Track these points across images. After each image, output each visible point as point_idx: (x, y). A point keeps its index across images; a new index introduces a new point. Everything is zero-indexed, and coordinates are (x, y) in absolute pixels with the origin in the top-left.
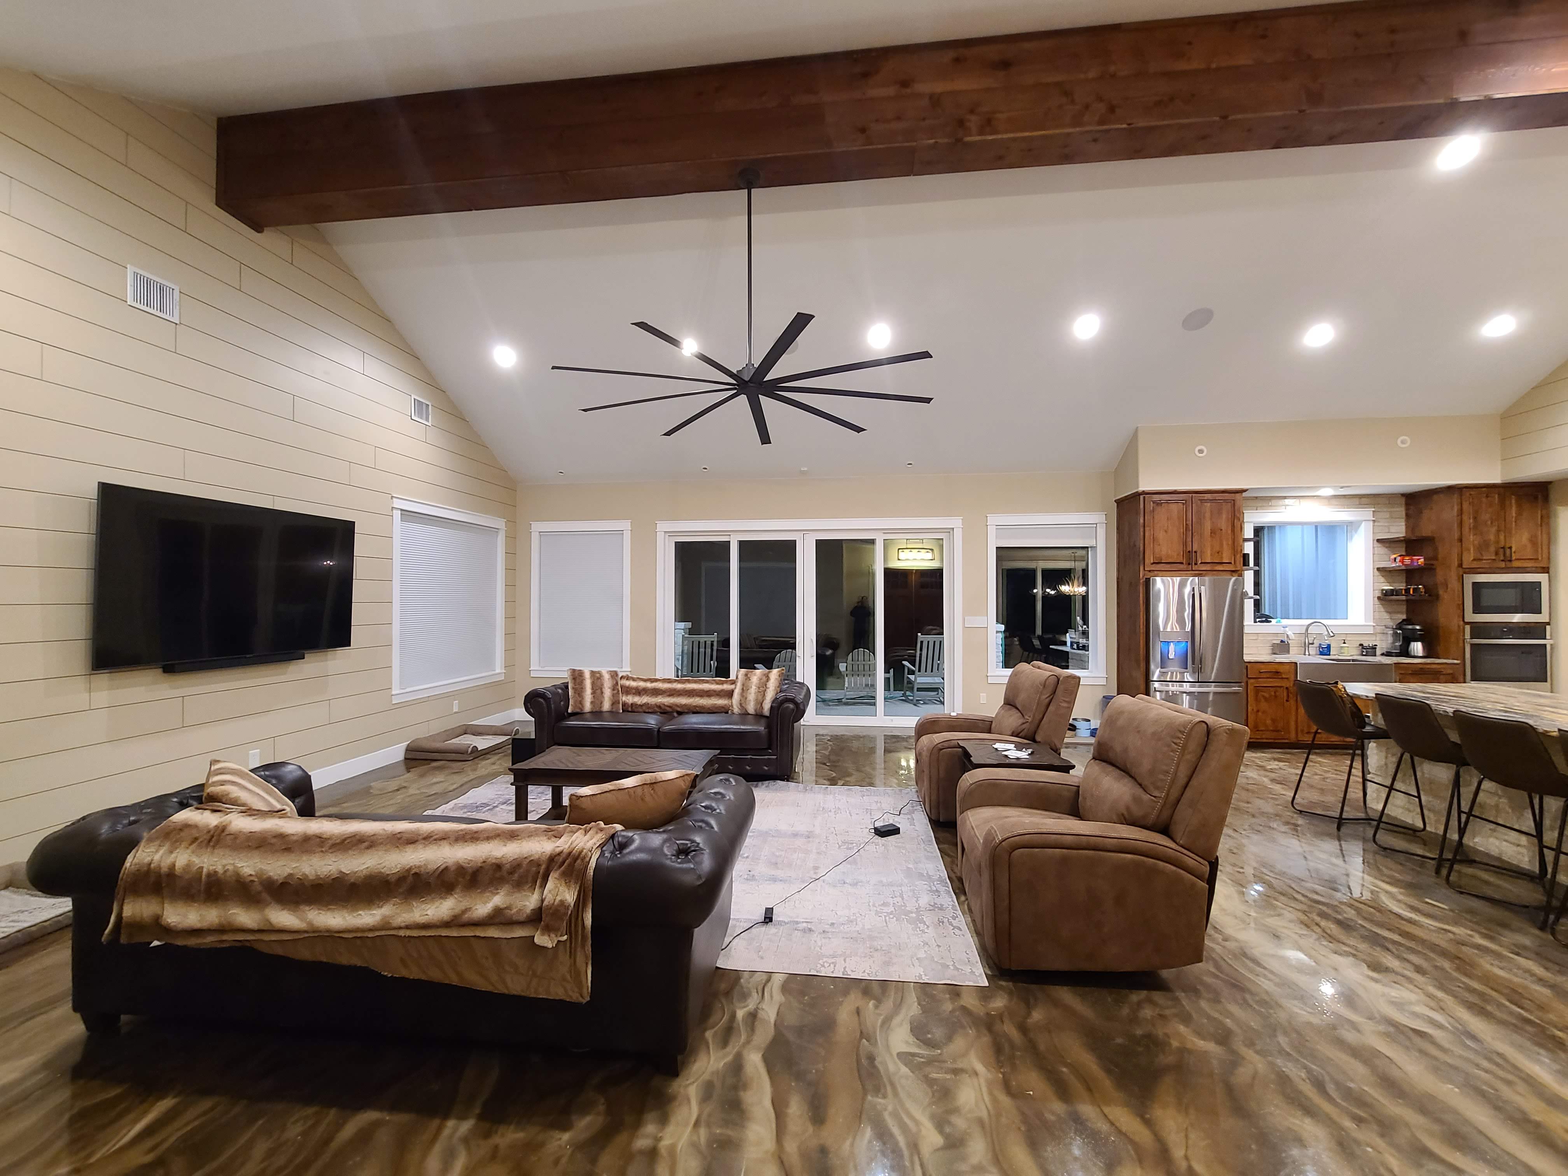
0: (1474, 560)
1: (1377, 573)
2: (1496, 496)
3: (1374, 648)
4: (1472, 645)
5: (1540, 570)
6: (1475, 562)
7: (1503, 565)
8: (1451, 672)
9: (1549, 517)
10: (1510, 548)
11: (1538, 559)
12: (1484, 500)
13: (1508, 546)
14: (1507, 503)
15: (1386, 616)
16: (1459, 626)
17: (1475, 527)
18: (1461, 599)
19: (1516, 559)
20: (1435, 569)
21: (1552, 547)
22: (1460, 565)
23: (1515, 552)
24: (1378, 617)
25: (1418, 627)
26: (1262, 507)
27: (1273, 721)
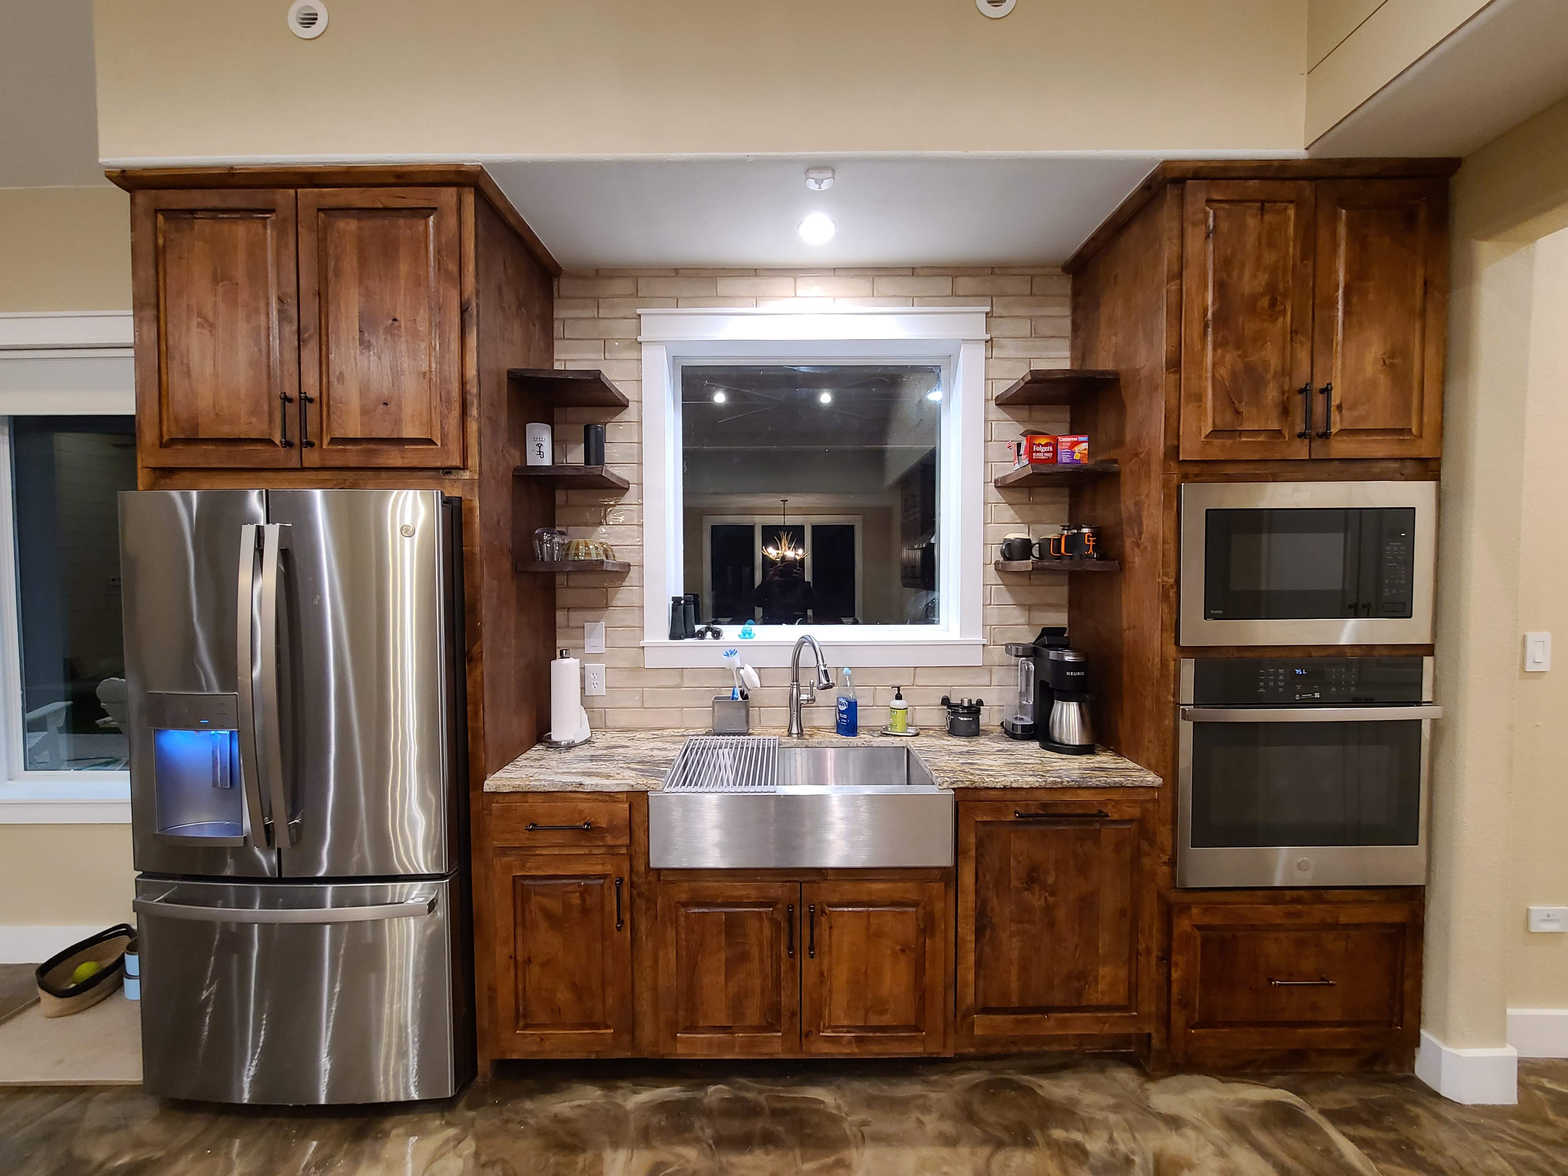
0: (1216, 432)
1: (995, 495)
2: (1291, 213)
3: (974, 709)
4: (1198, 726)
5: (1410, 468)
6: (1217, 442)
7: (1301, 450)
8: (1136, 812)
9: (1446, 289)
10: (1327, 391)
11: (1410, 430)
12: (1252, 222)
13: (1319, 384)
14: (1323, 234)
15: (1017, 616)
16: (1164, 664)
17: (1222, 319)
18: (1172, 570)
19: (1342, 432)
20: (1116, 475)
21: (1454, 388)
22: (1173, 452)
23: (1339, 407)
24: (995, 620)
25: (1069, 658)
26: (693, 301)
27: (579, 991)
